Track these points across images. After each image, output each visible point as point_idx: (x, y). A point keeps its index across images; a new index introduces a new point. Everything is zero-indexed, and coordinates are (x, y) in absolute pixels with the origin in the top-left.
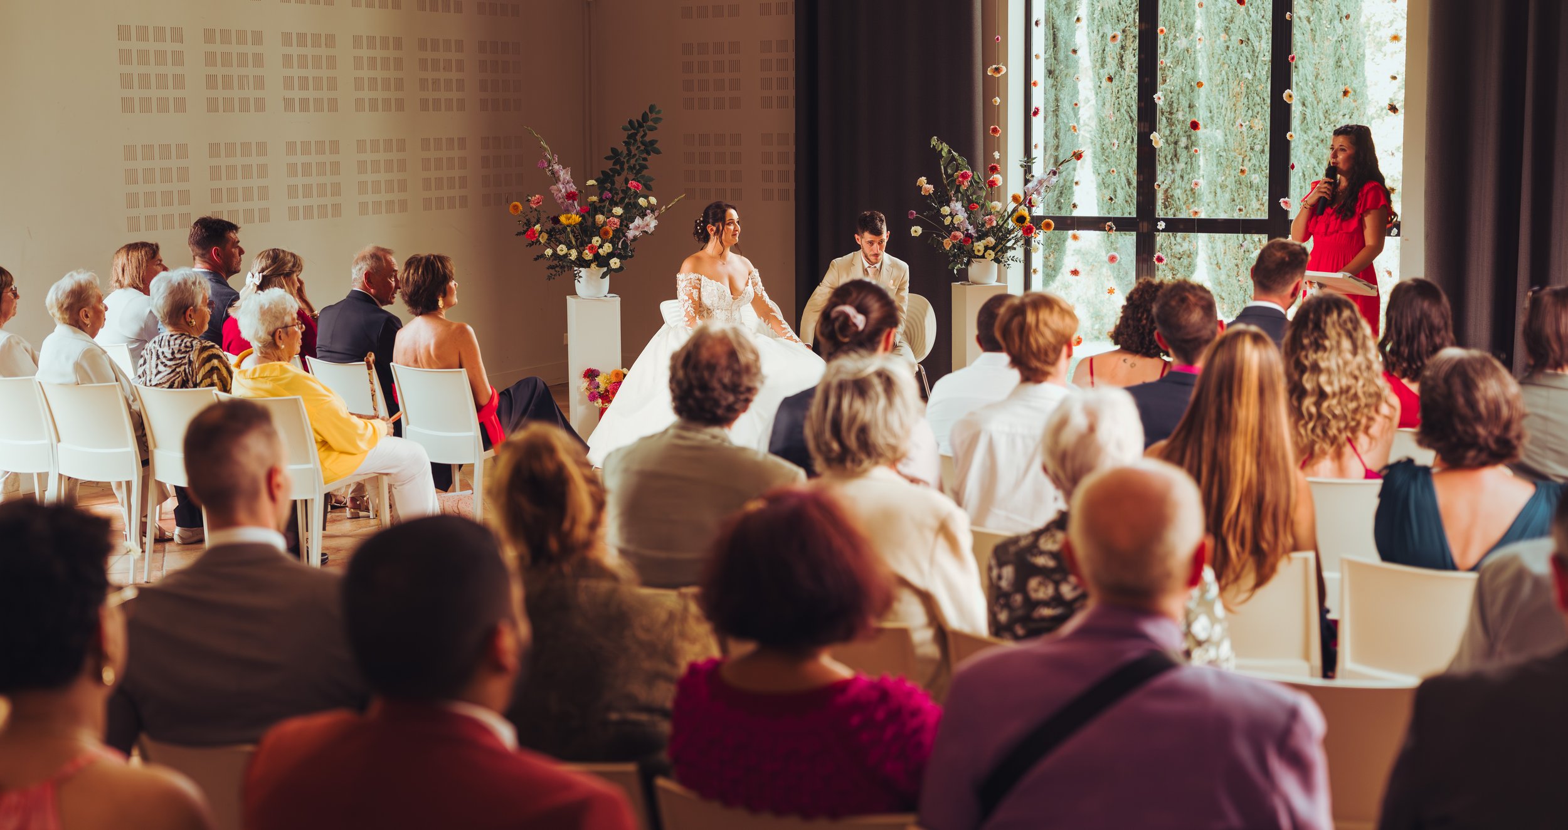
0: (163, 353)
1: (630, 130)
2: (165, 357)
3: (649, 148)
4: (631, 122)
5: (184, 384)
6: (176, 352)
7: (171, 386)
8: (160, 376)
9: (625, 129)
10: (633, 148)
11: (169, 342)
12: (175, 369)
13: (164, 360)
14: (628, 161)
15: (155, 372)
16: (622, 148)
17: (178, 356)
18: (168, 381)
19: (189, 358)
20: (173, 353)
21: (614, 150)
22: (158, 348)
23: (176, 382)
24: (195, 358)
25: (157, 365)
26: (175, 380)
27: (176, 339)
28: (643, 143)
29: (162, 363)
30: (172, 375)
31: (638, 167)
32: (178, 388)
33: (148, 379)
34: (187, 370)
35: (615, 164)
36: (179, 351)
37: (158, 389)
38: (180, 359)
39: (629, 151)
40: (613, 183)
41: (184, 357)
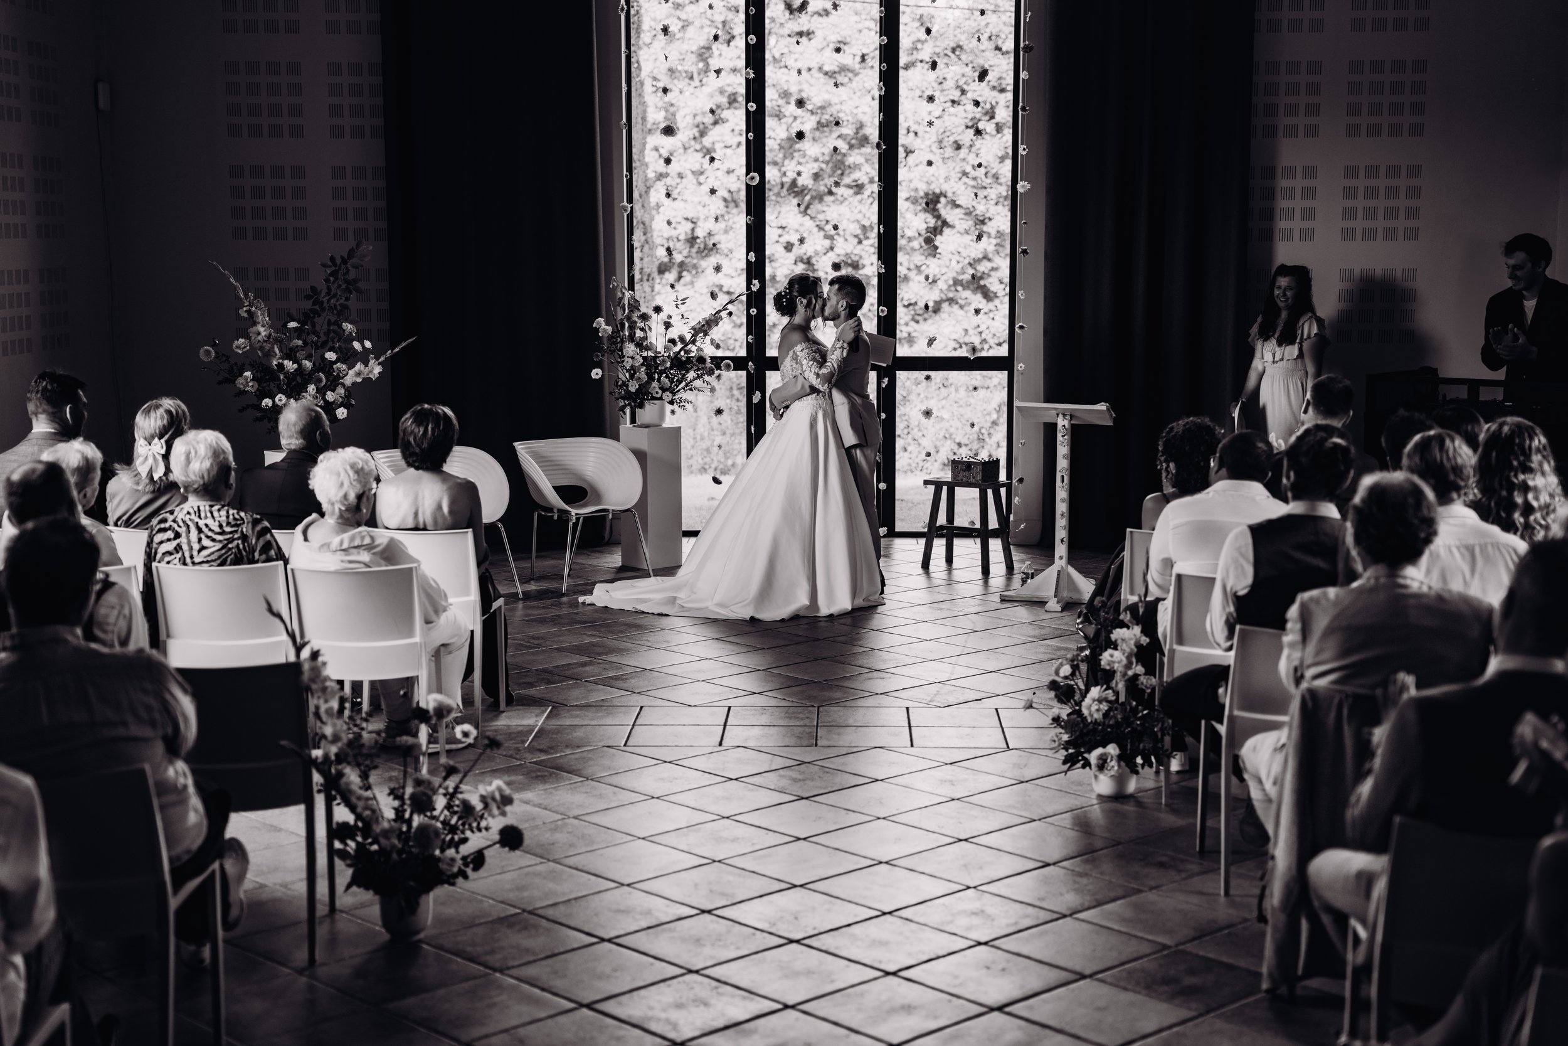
0: (207, 525)
1: (330, 267)
2: (210, 530)
3: (351, 287)
4: (332, 259)
5: (237, 561)
6: (224, 524)
7: (222, 564)
8: (205, 553)
9: (324, 265)
10: (333, 288)
11: (212, 513)
12: (227, 544)
13: (210, 534)
14: (329, 301)
15: (196, 547)
16: (321, 285)
17: (228, 529)
18: (219, 557)
19: (242, 531)
20: (221, 526)
21: (313, 289)
22: (197, 519)
23: (229, 559)
24: (250, 532)
25: (200, 540)
26: (227, 557)
27: (219, 510)
28: (346, 281)
29: (208, 537)
30: (223, 551)
31: (339, 307)
32: (230, 565)
33: (187, 555)
34: (241, 546)
35: (314, 304)
36: (228, 524)
37: (205, 567)
38: (231, 533)
39: (329, 288)
40: (313, 325)
41: (236, 531)
